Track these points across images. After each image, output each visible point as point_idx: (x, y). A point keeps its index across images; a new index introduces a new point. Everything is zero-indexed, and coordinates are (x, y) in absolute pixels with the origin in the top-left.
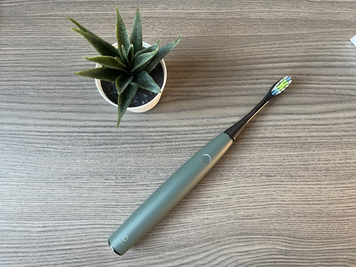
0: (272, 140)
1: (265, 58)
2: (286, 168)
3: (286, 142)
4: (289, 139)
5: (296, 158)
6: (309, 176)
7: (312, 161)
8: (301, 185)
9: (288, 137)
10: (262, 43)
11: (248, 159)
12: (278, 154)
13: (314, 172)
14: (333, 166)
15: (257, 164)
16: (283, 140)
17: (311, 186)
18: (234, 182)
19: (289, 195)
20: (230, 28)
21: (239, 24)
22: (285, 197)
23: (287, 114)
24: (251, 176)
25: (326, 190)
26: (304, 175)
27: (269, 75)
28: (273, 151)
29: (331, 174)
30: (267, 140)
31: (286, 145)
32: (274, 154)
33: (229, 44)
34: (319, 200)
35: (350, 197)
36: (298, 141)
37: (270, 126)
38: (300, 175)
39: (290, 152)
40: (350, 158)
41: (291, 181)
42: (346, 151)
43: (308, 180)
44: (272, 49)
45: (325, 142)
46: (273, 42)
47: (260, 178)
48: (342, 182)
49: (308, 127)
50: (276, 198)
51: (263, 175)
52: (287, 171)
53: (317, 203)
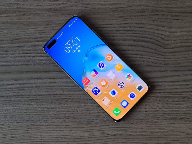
0: (36, 97)
1: (33, 38)
2: (45, 117)
3: (45, 98)
4: (48, 96)
5: (52, 110)
6: (60, 122)
7: (63, 112)
8: (54, 128)
9: (47, 95)
10: (31, 27)
11: (18, 110)
12: (40, 106)
13: (64, 119)
14: (78, 115)
15: (24, 113)
16: (43, 97)
17: (61, 129)
18: (7, 126)
19: (46, 135)
20: (8, 16)
21: (15, 13)
22: (43, 137)
23: (47, 78)
24: (19, 122)
25: (71, 131)
26: (57, 121)
27: (36, 50)
28: (36, 104)
29: (76, 121)
30: (32, 97)
31: (45, 100)
32: (36, 107)
33: (7, 28)
34: (66, 139)
35: (88, 137)
36: (54, 98)
37: (35, 87)
38: (54, 121)
39: (48, 105)
40: (89, 110)
41: (47, 126)
42: (87, 105)
43: (59, 125)
44: (39, 32)
45: (73, 98)
46: (39, 27)
47: (26, 123)
48: (83, 126)
49: (61, 88)
50: (36, 138)
51: (28, 121)
52: (45, 119)
53: (65, 140)
